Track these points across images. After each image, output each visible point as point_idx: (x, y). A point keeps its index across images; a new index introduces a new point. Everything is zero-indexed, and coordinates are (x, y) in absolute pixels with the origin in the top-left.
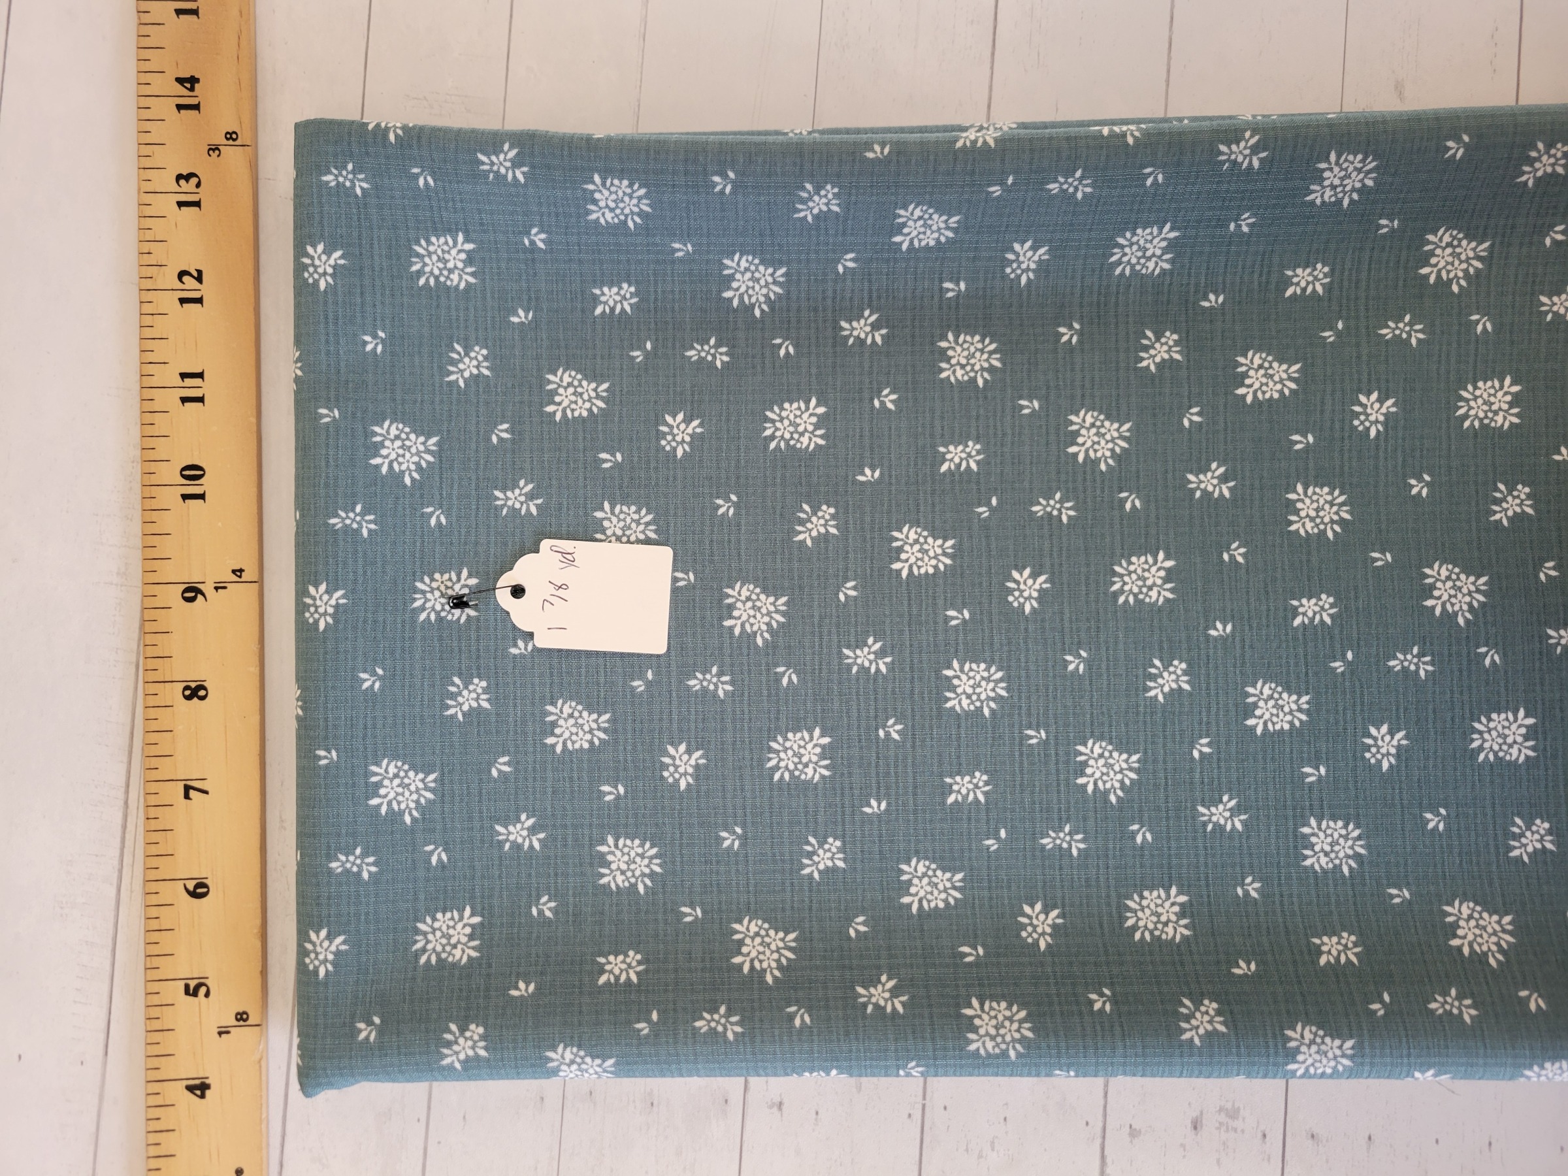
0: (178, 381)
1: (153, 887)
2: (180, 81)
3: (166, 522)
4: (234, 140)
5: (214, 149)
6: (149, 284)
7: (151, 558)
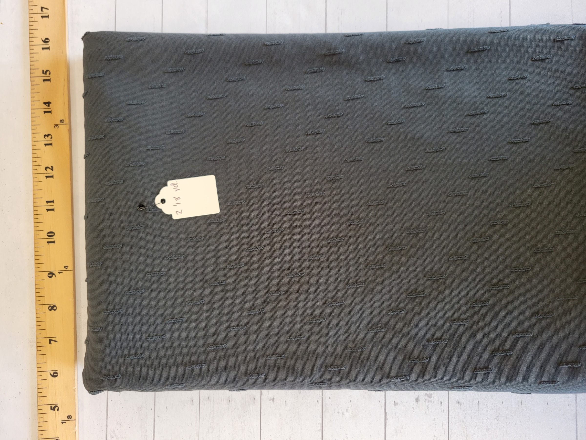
0: (46, 204)
1: (40, 374)
2: (45, 103)
3: (42, 251)
4: (63, 122)
5: (56, 126)
6: (36, 172)
7: (38, 263)
